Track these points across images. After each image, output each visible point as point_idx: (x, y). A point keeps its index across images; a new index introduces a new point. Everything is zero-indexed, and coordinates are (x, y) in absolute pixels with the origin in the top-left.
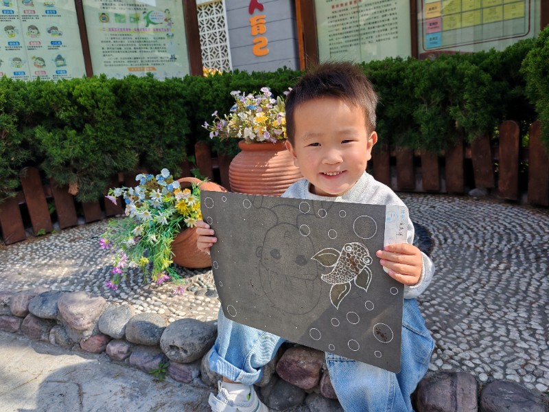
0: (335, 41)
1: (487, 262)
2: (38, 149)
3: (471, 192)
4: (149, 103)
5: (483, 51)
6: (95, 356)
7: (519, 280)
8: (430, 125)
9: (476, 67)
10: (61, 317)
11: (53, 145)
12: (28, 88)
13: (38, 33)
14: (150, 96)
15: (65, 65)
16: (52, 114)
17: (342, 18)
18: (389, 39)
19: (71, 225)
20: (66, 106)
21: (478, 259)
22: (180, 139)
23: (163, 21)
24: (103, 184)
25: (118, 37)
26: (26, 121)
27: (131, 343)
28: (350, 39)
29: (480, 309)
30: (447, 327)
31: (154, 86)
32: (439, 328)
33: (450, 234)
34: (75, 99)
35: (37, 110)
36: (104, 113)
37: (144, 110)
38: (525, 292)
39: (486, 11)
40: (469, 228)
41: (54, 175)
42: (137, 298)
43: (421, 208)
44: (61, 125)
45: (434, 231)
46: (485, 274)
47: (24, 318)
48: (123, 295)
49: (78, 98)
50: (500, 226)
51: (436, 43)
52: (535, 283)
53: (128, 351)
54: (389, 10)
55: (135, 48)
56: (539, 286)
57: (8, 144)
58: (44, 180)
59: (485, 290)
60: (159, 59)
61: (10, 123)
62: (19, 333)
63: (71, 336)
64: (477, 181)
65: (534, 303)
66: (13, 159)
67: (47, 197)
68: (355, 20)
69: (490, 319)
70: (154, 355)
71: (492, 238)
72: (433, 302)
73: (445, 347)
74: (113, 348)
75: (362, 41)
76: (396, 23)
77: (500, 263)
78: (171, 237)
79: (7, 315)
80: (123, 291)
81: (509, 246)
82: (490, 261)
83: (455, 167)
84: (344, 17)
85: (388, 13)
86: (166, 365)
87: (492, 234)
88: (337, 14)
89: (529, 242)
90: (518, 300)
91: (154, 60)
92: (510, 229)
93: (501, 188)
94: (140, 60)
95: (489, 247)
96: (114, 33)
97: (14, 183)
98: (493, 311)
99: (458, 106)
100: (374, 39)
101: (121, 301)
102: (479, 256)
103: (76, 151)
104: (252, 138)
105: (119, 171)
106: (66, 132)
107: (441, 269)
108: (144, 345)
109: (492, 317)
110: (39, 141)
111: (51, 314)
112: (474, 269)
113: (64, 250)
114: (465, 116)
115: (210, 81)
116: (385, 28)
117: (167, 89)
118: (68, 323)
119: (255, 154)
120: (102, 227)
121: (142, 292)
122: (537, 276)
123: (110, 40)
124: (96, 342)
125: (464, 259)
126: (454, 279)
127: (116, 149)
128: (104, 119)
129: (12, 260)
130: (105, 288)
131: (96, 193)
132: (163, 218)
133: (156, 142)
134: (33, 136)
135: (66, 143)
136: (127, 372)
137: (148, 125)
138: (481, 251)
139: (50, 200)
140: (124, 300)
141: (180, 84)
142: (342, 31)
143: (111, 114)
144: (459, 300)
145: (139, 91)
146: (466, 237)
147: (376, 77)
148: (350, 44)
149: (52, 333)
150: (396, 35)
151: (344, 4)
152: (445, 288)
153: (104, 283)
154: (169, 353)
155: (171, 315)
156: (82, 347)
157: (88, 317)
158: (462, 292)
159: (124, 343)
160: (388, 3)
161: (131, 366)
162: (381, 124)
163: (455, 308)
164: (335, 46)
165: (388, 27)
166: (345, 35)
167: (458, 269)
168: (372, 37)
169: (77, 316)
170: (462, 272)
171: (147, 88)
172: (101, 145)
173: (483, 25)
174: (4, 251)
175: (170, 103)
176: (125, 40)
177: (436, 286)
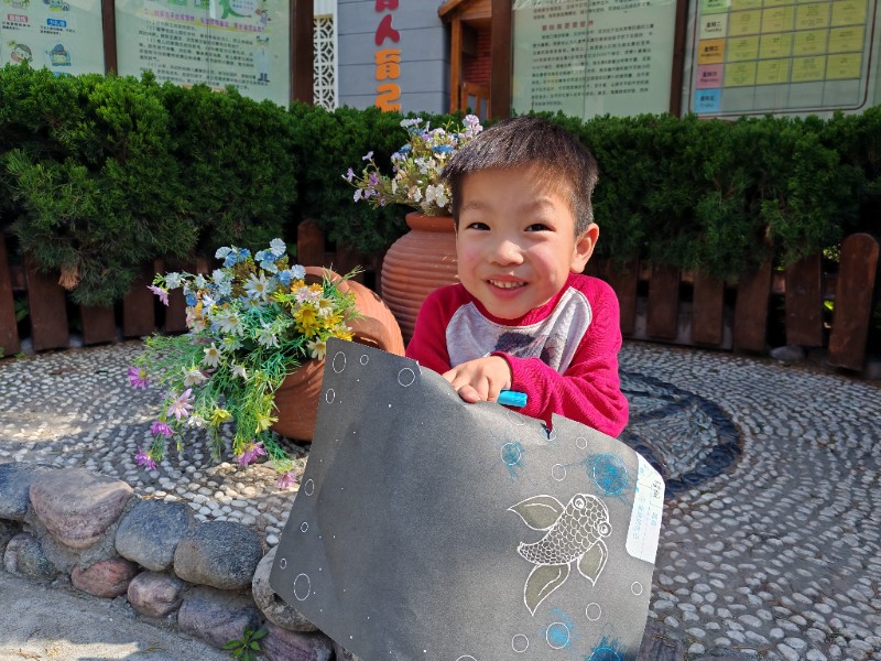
0: (542, 86)
1: (853, 472)
2: (9, 194)
3: (775, 352)
4: (229, 136)
6: (103, 603)
8: (725, 229)
9: (816, 136)
10: (35, 517)
11: (41, 189)
13: (27, 0)
14: (232, 124)
15: (68, 64)
16: (44, 132)
17: (558, 47)
18: (633, 91)
19: (56, 346)
20: (74, 119)
21: (833, 466)
22: (277, 211)
23: (252, 13)
24: (126, 275)
25: (170, 28)
27: (183, 581)
28: (563, 84)
30: (834, 591)
31: (242, 108)
32: (818, 591)
33: (763, 417)
34: (93, 110)
36: (145, 141)
37: (218, 147)
39: (799, 63)
40: (794, 411)
41: (34, 248)
42: (197, 492)
43: (694, 371)
44: (60, 155)
45: (734, 411)
46: (859, 493)
48: (164, 481)
49: (98, 106)
50: (847, 411)
51: (708, 105)
53: (177, 597)
54: (638, 43)
55: (198, 53)
58: (13, 256)
59: (873, 523)
60: (240, 78)
63: (51, 558)
67: (15, 288)
68: (579, 53)
70: (233, 609)
71: (842, 430)
72: (785, 539)
73: (848, 632)
74: (144, 591)
75: (587, 90)
76: (648, 66)
78: (281, 372)
80: (165, 474)
82: (860, 475)
83: (754, 306)
84: (561, 47)
85: (636, 48)
86: (259, 634)
87: (838, 423)
88: (551, 41)
91: (230, 77)
92: (866, 418)
93: (832, 348)
94: (205, 75)
95: (843, 445)
96: (165, 20)
99: (776, 201)
100: (609, 89)
101: (164, 494)
102: (834, 459)
103: (85, 206)
104: (441, 205)
105: (160, 256)
106: (69, 167)
107: (775, 478)
108: (211, 588)
110: (14, 180)
111: (13, 510)
112: (836, 482)
113: (40, 389)
114: (786, 218)
116: (628, 72)
117: (265, 117)
118: (48, 531)
119: (439, 236)
120: (115, 354)
121: (204, 480)
123: (156, 31)
124: (107, 574)
126: (805, 497)
127: (159, 212)
128: (144, 152)
130: (128, 466)
131: (112, 291)
132: (270, 333)
133: (235, 209)
134: (2, 168)
135: (67, 190)
137: (223, 177)
138: (832, 451)
139: (20, 296)
140: (168, 492)
142: (554, 70)
143: (160, 145)
144: (835, 540)
145: (215, 112)
146: (793, 424)
147: (636, 138)
148: (566, 91)
149: (11, 549)
150: (644, 86)
151: (563, 26)
152: (796, 513)
153: (123, 455)
154: (271, 607)
155: (269, 528)
156: (75, 582)
157: (95, 522)
158: (834, 524)
159: (168, 581)
160: (639, 31)
161: (182, 631)
162: (635, 219)
163: (833, 554)
164: (542, 93)
165: (634, 72)
166: (560, 77)
167: (807, 481)
168: (604, 85)
169: (73, 519)
170: (816, 486)
171: (229, 108)
172: (134, 200)
173: (791, 83)
175: (266, 142)
176: (183, 36)
177: (778, 509)
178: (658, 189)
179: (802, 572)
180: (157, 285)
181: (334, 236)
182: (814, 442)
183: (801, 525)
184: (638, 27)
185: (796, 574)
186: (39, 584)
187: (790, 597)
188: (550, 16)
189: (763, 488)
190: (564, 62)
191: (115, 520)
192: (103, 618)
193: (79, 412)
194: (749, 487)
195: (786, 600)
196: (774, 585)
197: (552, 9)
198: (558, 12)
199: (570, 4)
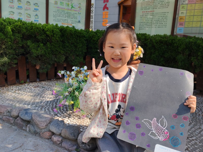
0: (142, 25)
2: (27, 49)
4: (73, 38)
6: (46, 140)
8: (183, 63)
10: (33, 121)
11: (34, 48)
12: (28, 25)
13: (30, 4)
14: (74, 35)
15: (38, 18)
16: (35, 36)
18: (163, 27)
19: (34, 81)
20: (41, 34)
22: (82, 54)
23: (78, 7)
24: (49, 66)
25: (60, 11)
26: (25, 37)
27: (63, 137)
28: (146, 25)
31: (76, 31)
35: (30, 34)
36: (56, 39)
41: (31, 60)
42: (65, 117)
44: (38, 41)
47: (16, 118)
49: (46, 31)
51: (181, 31)
53: (61, 140)
55: (65, 16)
57: (17, 46)
58: (27, 62)
60: (74, 22)
61: (19, 37)
62: (13, 124)
63: (36, 130)
64: (197, 87)
67: (27, 68)
68: (151, 18)
70: (73, 144)
72: (193, 138)
74: (55, 139)
75: (152, 26)
76: (167, 22)
79: (9, 116)
80: (58, 113)
84: (147, 16)
85: (164, 17)
86: (79, 150)
88: (144, 15)
91: (72, 21)
94: (66, 21)
96: (59, 9)
97: (16, 61)
100: (157, 26)
101: (59, 117)
103: (42, 52)
105: (56, 62)
106: (40, 44)
107: (191, 123)
110: (29, 47)
111: (29, 119)
113: (32, 91)
117: (81, 33)
118: (36, 124)
121: (67, 115)
123: (57, 11)
124: (48, 134)
126: (198, 128)
127: (57, 54)
128: (55, 41)
129: (11, 92)
130: (51, 111)
131: (46, 70)
133: (73, 53)
134: (26, 44)
135: (39, 49)
136: (61, 150)
139: (28, 70)
142: (145, 22)
143: (58, 40)
145: (70, 32)
147: (163, 41)
148: (147, 27)
149: (28, 127)
150: (166, 26)
151: (147, 12)
152: (196, 132)
153: (50, 108)
154: (81, 145)
155: (81, 127)
156: (41, 135)
157: (46, 123)
159: (60, 137)
160: (165, 14)
161: (63, 148)
164: (142, 27)
165: (163, 23)
167: (199, 124)
168: (156, 25)
169: (41, 122)
170: (200, 126)
171: (73, 32)
172: (52, 51)
173: (200, 27)
174: (7, 88)
175: (81, 39)
176: (62, 12)
177: (192, 131)
178: (167, 52)
179: (196, 146)
180: (59, 73)
182: (201, 115)
183: (197, 135)
184: (165, 13)
185: (194, 147)
186: (33, 135)
188: (144, 9)
190: (147, 20)
191: (49, 123)
192: (47, 143)
193: (40, 97)
196: (189, 149)
197: (145, 8)
198: (146, 8)
199: (149, 7)
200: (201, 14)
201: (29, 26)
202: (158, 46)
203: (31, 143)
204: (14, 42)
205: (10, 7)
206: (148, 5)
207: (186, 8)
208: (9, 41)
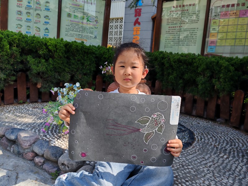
0: (168, 42)
1: (218, 153)
2: (27, 65)
3: (218, 120)
4: (79, 54)
5: (233, 57)
6: (29, 162)
7: (232, 164)
8: (203, 86)
10: (18, 141)
11: (34, 64)
12: (29, 38)
13: (40, 17)
14: (80, 51)
15: (48, 32)
16: (37, 51)
17: (172, 32)
18: (192, 45)
19: (35, 101)
20: (43, 49)
21: (214, 151)
22: (90, 72)
23: (94, 21)
25: (73, 24)
26: (25, 52)
27: (45, 158)
28: (173, 42)
29: (211, 175)
30: (193, 180)
31: (83, 47)
32: (189, 180)
33: (204, 137)
34: (48, 47)
35: (30, 48)
36: (59, 55)
37: (77, 56)
38: (234, 171)
39: (237, 40)
40: (213, 136)
41: (31, 78)
42: (54, 139)
43: (193, 123)
44: (39, 56)
45: (197, 134)
46: (217, 158)
47: (2, 138)
48: (48, 136)
49: (49, 46)
50: (228, 138)
51: (212, 50)
52: (239, 167)
53: (44, 162)
55: (80, 30)
56: (241, 169)
57: (15, 61)
58: (27, 79)
59: (215, 166)
60: (89, 37)
61: (17, 52)
63: (20, 150)
64: (221, 115)
65: (237, 177)
66: (15, 67)
67: (27, 87)
68: (178, 34)
69: (215, 181)
71: (223, 142)
72: (189, 167)
74: (37, 160)
75: (180, 44)
76: (196, 39)
77: (225, 155)
81: (230, 148)
82: (220, 153)
83: (212, 107)
84: (173, 32)
85: (193, 34)
86: (59, 172)
88: (171, 31)
89: (241, 148)
90: (230, 174)
91: (87, 37)
92: (233, 140)
93: (231, 120)
94: (81, 36)
95: (221, 146)
96: (72, 22)
97: (14, 78)
98: (216, 177)
99: (217, 79)
101: (46, 138)
103: (43, 69)
106: (41, 60)
107: (196, 152)
108: (51, 161)
109: (215, 180)
110: (28, 62)
111: (14, 138)
112: (212, 155)
113: (28, 111)
114: (220, 84)
115: (108, 50)
116: (191, 40)
117: (89, 49)
118: (20, 144)
120: (48, 104)
122: (241, 164)
123: (70, 25)
124: (30, 155)
125: (208, 150)
126: (201, 158)
127: (61, 71)
128: (58, 57)
129: (5, 111)
133: (80, 71)
134: (26, 59)
135: (40, 65)
136: (41, 172)
137: (77, 64)
138: (217, 148)
139: (28, 89)
140: (48, 138)
141: (95, 48)
142: (171, 38)
143: (62, 56)
144: (202, 169)
145: (76, 48)
146: (211, 140)
147: (182, 60)
148: (174, 44)
149: (12, 147)
151: (174, 27)
152: (196, 161)
154: (61, 166)
156: (24, 156)
157: (29, 143)
158: (204, 165)
159: (43, 158)
160: (194, 30)
161: (43, 170)
162: (181, 81)
163: (198, 172)
164: (168, 44)
165: (192, 40)
166: (172, 40)
167: (204, 154)
168: (184, 43)
169: (24, 142)
170: (206, 156)
172: (55, 68)
173: (235, 46)
174: (3, 107)
175: (89, 56)
176: (76, 26)
177: (192, 160)
178: (187, 74)
179: (188, 175)
180: (52, 90)
181: (105, 79)
182: (213, 145)
186: (17, 156)
187: (181, 180)
189: (191, 154)
190: (174, 36)
191: (34, 143)
192: (28, 165)
194: (188, 154)
195: (179, 180)
196: (179, 177)
197: (171, 23)
198: (173, 23)
199: (177, 21)
200: (236, 31)
201: (29, 40)
202: (176, 66)
203: (11, 164)
204: (12, 57)
205: (17, 20)
206: (176, 20)
207: (218, 23)
208: (5, 55)
